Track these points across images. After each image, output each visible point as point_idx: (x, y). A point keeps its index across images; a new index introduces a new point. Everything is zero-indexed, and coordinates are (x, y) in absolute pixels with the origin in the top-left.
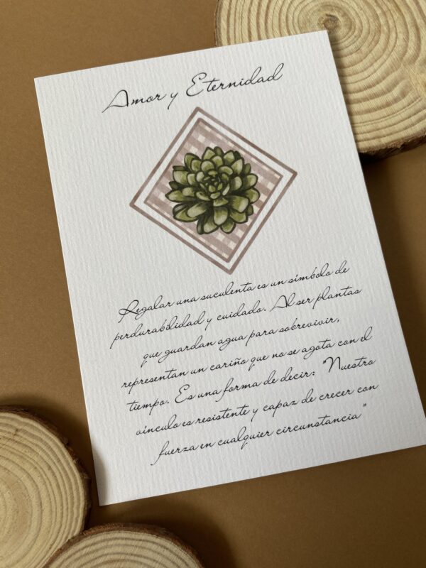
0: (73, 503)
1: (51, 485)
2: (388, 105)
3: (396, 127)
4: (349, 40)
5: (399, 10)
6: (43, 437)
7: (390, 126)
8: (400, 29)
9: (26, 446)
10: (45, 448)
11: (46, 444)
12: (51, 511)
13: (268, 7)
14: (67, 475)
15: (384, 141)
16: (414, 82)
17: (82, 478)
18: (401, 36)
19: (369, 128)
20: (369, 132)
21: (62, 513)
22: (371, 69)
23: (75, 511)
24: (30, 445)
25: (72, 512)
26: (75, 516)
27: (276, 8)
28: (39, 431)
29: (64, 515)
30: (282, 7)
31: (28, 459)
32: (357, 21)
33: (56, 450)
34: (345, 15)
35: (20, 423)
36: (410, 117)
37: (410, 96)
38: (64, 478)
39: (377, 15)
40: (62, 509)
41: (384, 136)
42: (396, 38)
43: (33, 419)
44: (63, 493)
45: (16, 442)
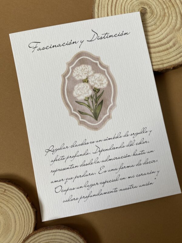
0: (29, 221)
1: (20, 213)
2: (167, 49)
3: (171, 60)
4: (152, 19)
5: (174, 6)
6: (17, 193)
7: (168, 59)
8: (174, 15)
9: (9, 197)
10: (17, 198)
11: (18, 196)
12: (20, 224)
13: (116, 3)
14: (27, 209)
15: (165, 65)
16: (179, 39)
17: (33, 210)
18: (174, 18)
19: (159, 59)
20: (159, 61)
21: (25, 225)
22: (161, 33)
23: (30, 224)
24: (11, 196)
25: (29, 225)
26: (30, 227)
27: (120, 3)
28: (15, 190)
29: (26, 226)
30: (122, 3)
31: (10, 202)
32: (155, 11)
33: (22, 198)
34: (150, 7)
35: (7, 187)
36: (177, 55)
37: (177, 46)
38: (26, 210)
39: (164, 8)
40: (25, 224)
41: (165, 64)
42: (172, 19)
43: (12, 185)
44: (25, 217)
45: (5, 195)
